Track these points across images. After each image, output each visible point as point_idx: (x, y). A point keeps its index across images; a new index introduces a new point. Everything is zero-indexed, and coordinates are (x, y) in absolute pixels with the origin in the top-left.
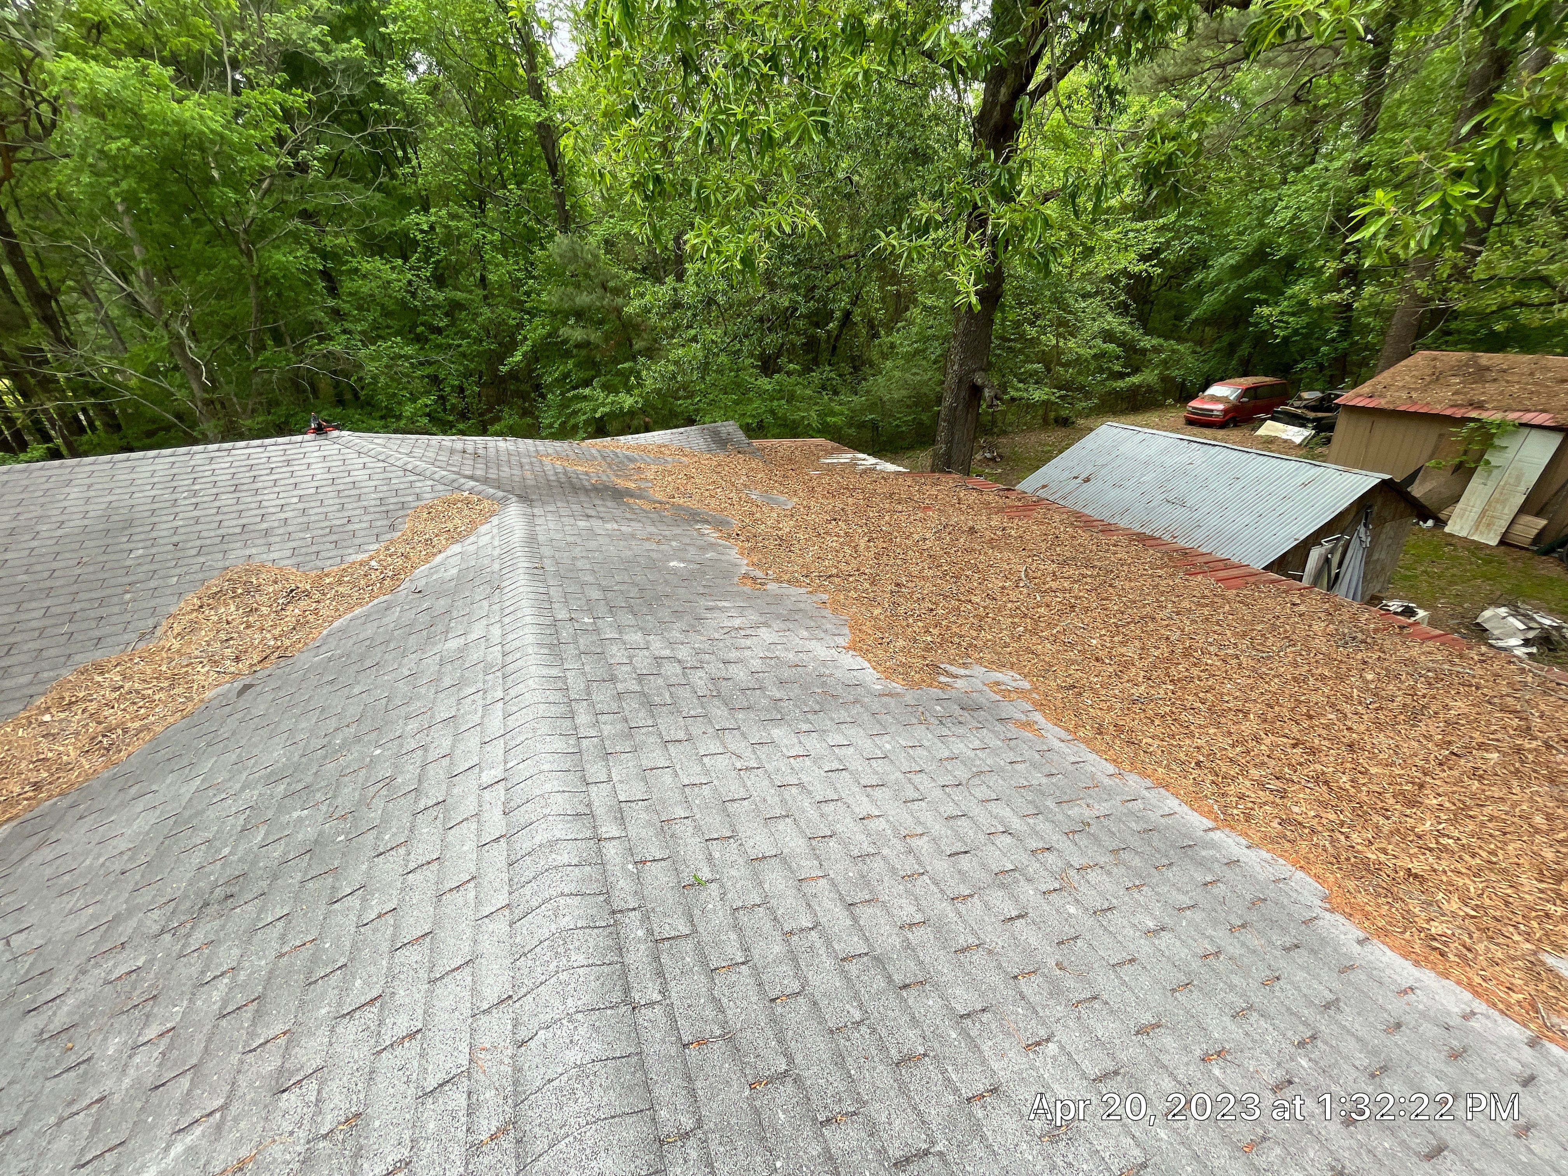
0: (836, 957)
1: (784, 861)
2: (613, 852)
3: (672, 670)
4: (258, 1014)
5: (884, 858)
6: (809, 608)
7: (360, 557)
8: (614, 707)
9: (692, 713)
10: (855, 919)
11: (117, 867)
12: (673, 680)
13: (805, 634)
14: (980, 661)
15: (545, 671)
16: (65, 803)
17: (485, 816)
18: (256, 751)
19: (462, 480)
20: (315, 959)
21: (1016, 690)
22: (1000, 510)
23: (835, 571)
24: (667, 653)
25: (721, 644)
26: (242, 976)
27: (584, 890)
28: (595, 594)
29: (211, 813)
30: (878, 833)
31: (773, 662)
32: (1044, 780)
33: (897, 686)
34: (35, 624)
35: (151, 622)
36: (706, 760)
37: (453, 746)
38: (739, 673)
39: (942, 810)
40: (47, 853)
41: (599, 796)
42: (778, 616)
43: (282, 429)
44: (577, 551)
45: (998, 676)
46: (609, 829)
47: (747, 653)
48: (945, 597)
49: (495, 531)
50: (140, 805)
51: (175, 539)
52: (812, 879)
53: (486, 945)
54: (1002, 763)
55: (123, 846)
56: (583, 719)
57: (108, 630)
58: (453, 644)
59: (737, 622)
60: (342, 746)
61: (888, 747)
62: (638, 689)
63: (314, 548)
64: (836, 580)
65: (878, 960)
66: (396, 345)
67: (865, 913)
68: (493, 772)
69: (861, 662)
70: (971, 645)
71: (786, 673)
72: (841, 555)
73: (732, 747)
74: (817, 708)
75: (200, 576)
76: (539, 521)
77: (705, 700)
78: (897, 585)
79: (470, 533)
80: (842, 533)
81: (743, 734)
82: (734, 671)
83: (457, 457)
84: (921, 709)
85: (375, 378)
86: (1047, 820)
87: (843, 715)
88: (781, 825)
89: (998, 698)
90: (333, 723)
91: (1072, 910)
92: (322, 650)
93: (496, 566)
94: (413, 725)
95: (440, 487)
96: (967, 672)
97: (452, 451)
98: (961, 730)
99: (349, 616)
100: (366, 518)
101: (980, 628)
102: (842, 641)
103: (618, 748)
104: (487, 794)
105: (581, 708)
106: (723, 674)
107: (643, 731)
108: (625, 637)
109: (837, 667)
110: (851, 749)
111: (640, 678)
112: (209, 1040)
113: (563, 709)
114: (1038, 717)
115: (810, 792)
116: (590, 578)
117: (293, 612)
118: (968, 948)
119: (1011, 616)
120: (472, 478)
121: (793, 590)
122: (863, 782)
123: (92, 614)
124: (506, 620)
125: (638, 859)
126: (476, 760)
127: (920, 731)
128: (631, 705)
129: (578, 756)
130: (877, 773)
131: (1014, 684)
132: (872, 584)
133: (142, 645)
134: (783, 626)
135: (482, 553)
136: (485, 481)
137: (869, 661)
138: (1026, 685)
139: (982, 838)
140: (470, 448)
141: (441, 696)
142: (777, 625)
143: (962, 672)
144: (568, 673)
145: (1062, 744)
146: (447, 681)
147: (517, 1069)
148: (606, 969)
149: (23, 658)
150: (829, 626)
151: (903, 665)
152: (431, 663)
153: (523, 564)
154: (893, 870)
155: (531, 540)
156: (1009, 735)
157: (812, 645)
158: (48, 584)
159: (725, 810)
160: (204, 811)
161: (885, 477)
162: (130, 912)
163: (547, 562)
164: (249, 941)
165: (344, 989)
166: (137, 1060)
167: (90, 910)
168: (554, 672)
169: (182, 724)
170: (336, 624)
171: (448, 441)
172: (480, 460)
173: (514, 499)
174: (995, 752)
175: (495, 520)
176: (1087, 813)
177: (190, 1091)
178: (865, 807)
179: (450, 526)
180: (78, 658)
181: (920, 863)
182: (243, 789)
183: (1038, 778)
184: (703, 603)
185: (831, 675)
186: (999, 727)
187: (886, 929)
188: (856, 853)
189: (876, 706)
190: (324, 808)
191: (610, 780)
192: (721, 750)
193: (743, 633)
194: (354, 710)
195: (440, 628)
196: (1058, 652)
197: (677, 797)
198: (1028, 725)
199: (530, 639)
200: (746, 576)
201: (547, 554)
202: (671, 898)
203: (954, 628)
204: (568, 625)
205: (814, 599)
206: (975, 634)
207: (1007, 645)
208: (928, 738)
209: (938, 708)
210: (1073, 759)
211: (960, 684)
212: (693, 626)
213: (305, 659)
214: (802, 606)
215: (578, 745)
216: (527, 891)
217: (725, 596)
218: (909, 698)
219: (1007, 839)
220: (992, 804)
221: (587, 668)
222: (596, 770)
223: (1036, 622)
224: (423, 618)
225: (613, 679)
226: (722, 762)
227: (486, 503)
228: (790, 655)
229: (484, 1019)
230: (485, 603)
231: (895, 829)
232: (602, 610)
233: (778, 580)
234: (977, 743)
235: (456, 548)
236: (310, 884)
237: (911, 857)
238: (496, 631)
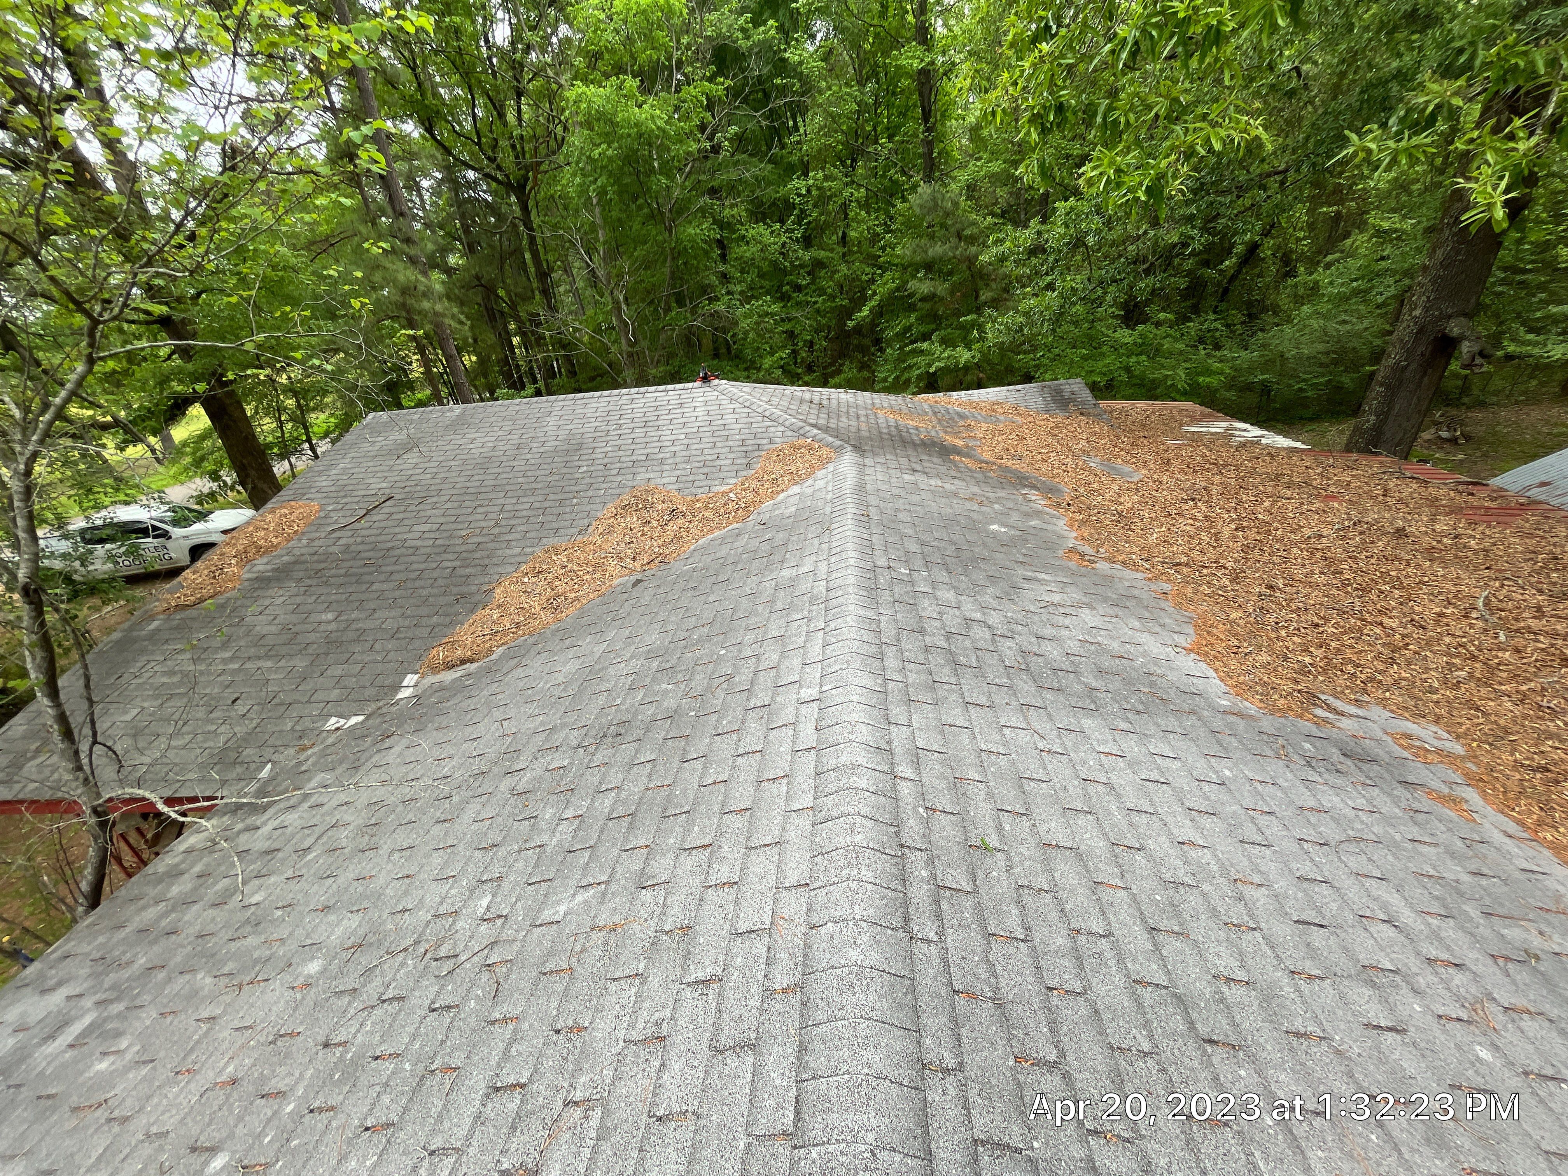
0: (1128, 976)
1: (1080, 856)
2: (906, 791)
3: (980, 634)
4: (631, 827)
5: (1203, 894)
6: (1145, 596)
7: (725, 488)
8: (921, 658)
9: (997, 681)
10: (1157, 947)
11: (557, 692)
12: (981, 644)
13: (1136, 624)
14: (1383, 703)
15: (863, 612)
16: (531, 640)
17: (801, 727)
18: (641, 631)
19: (808, 428)
20: (669, 799)
21: (1439, 752)
22: (1455, 511)
23: (1184, 559)
24: (978, 616)
25: (1036, 618)
26: (623, 795)
27: (877, 817)
28: (913, 547)
29: (611, 671)
30: (1199, 865)
31: (1093, 648)
32: (1466, 878)
33: (1251, 707)
34: (525, 513)
35: (586, 521)
36: (1006, 731)
37: (780, 661)
38: (1052, 651)
39: (1294, 866)
40: (520, 672)
41: (899, 736)
42: (1105, 599)
43: (675, 377)
44: (900, 504)
45: (1411, 727)
46: (905, 770)
47: (1064, 632)
48: (1341, 613)
49: (830, 476)
50: (571, 654)
51: (605, 461)
52: (1111, 886)
53: (792, 835)
54: (1398, 837)
55: (561, 679)
56: (891, 662)
57: (563, 523)
58: (786, 573)
59: (1056, 598)
60: (699, 641)
61: (1227, 773)
62: (946, 646)
63: (691, 478)
64: (1185, 570)
65: (1179, 1000)
66: (767, 304)
67: (1171, 946)
68: (810, 691)
69: (1203, 668)
70: (1372, 679)
71: (1107, 663)
72: (1195, 541)
73: (1035, 725)
74: (1141, 708)
75: (617, 491)
76: (868, 471)
77: (1011, 671)
78: (1269, 587)
79: (808, 476)
80: (1200, 516)
81: (1049, 715)
82: (1047, 648)
83: (805, 407)
84: (1281, 741)
85: (746, 333)
86: (1462, 928)
87: (1172, 723)
88: (1081, 820)
89: (1406, 754)
90: (693, 622)
91: (1485, 1054)
92: (690, 561)
93: (828, 510)
94: (750, 637)
95: (789, 433)
96: (1360, 712)
97: (802, 401)
98: (1339, 781)
99: (710, 537)
100: (731, 456)
101: (1392, 662)
102: (1181, 640)
103: (920, 697)
104: (803, 708)
105: (890, 652)
106: (1035, 649)
107: (946, 687)
108: (938, 593)
109: (1172, 669)
110: (1178, 764)
111: (949, 635)
112: (601, 832)
113: (873, 649)
114: (1471, 795)
115: (1119, 796)
116: (909, 531)
117: (673, 527)
118: (1305, 1035)
119: (1448, 654)
120: (815, 426)
121: (1128, 573)
122: (1187, 804)
123: (555, 511)
124: (833, 559)
125: (929, 805)
126: (797, 677)
127: (1275, 768)
128: (937, 660)
129: (883, 696)
130: (1208, 799)
131: (1436, 743)
132: (1234, 581)
133: (580, 538)
134: (1111, 611)
135: (818, 495)
136: (826, 430)
137: (1216, 670)
138: (1458, 749)
139: (1350, 918)
140: (816, 399)
141: (774, 616)
142: (1103, 608)
143: (1353, 710)
144: (882, 618)
145: (1507, 840)
146: (779, 605)
147: (808, 946)
148: (891, 894)
149: (518, 536)
150: (1168, 621)
151: (1263, 684)
152: (768, 586)
153: (852, 510)
154: (1214, 913)
155: (860, 488)
156: (1416, 805)
157: (1144, 638)
158: (534, 485)
159: (1021, 786)
160: (606, 668)
161: (1273, 453)
162: (563, 726)
163: (873, 511)
164: (629, 771)
165: (687, 830)
166: (560, 828)
167: (541, 718)
168: (870, 614)
169: (597, 601)
170: (700, 542)
171: (798, 391)
172: (824, 410)
173: (849, 448)
174: (1389, 821)
175: (831, 467)
176: (1536, 942)
177: (588, 863)
178: (1187, 832)
179: (793, 468)
180: (545, 541)
181: (1252, 916)
182: (632, 657)
183: (1454, 871)
184: (1021, 571)
185: (1163, 676)
186: (1400, 791)
187: (1195, 972)
188: (1168, 876)
189: (1217, 723)
190: (683, 686)
191: (910, 725)
192: (1023, 725)
193: (1062, 610)
194: (708, 615)
195: (777, 557)
196: (1525, 717)
197: (972, 759)
198: (1454, 801)
199: (851, 580)
200: (1073, 550)
201: (874, 503)
202: (957, 853)
203: (1349, 654)
204: (886, 572)
205: (1153, 587)
206: (1381, 667)
207: (1433, 690)
208: (1286, 778)
209: (1307, 746)
210: (1525, 865)
211: (1345, 723)
212: (1008, 594)
213: (677, 567)
214: (1136, 592)
215: (885, 685)
216: (829, 800)
217: (1046, 568)
218: (1267, 723)
219: (1388, 932)
220: (1373, 882)
221: (899, 616)
222: (898, 712)
223: (1492, 670)
224: (765, 547)
225: (922, 631)
226: (1024, 738)
227: (825, 450)
228: (1115, 645)
229: (785, 894)
230: (816, 541)
231: (1222, 867)
232: (918, 563)
233: (1111, 560)
234: (1361, 802)
235: (796, 489)
236: (670, 742)
237: (1241, 905)
238: (823, 567)
